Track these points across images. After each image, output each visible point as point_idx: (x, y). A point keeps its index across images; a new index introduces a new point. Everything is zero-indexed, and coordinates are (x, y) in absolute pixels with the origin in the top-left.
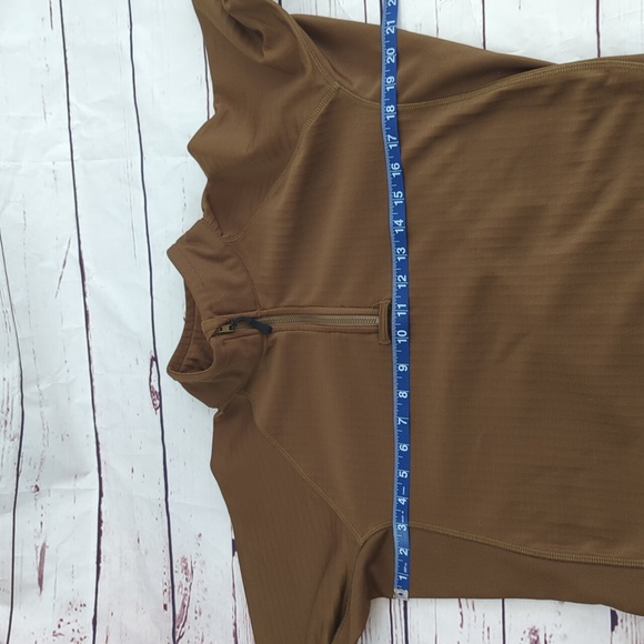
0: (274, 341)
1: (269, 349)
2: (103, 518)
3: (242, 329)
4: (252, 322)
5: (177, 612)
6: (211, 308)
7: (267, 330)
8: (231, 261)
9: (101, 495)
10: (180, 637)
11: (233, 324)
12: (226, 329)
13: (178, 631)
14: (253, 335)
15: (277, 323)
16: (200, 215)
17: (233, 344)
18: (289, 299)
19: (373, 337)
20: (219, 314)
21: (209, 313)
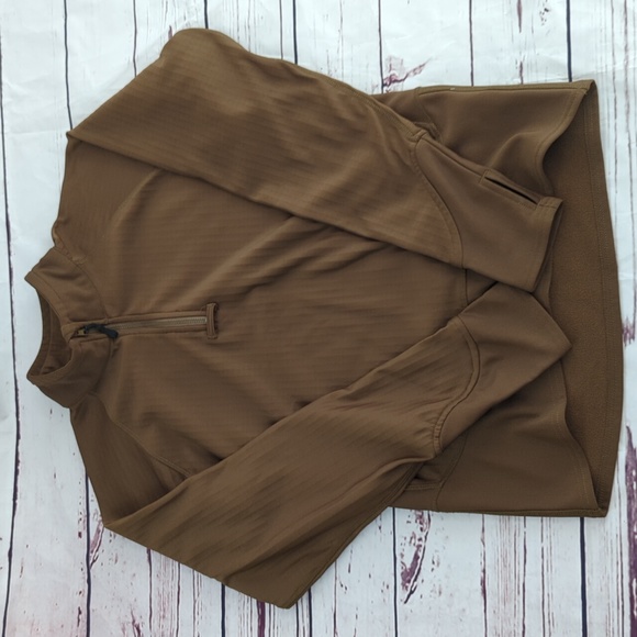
0: (119, 344)
1: (116, 350)
2: (20, 458)
3: (93, 334)
4: (101, 329)
5: (92, 538)
6: (68, 315)
7: (113, 335)
8: (80, 279)
9: (18, 437)
10: (94, 561)
11: (87, 329)
12: (81, 333)
13: (92, 555)
14: (103, 339)
15: (121, 328)
16: (52, 245)
17: (88, 346)
18: (132, 309)
19: (202, 334)
20: (74, 320)
21: (67, 319)
